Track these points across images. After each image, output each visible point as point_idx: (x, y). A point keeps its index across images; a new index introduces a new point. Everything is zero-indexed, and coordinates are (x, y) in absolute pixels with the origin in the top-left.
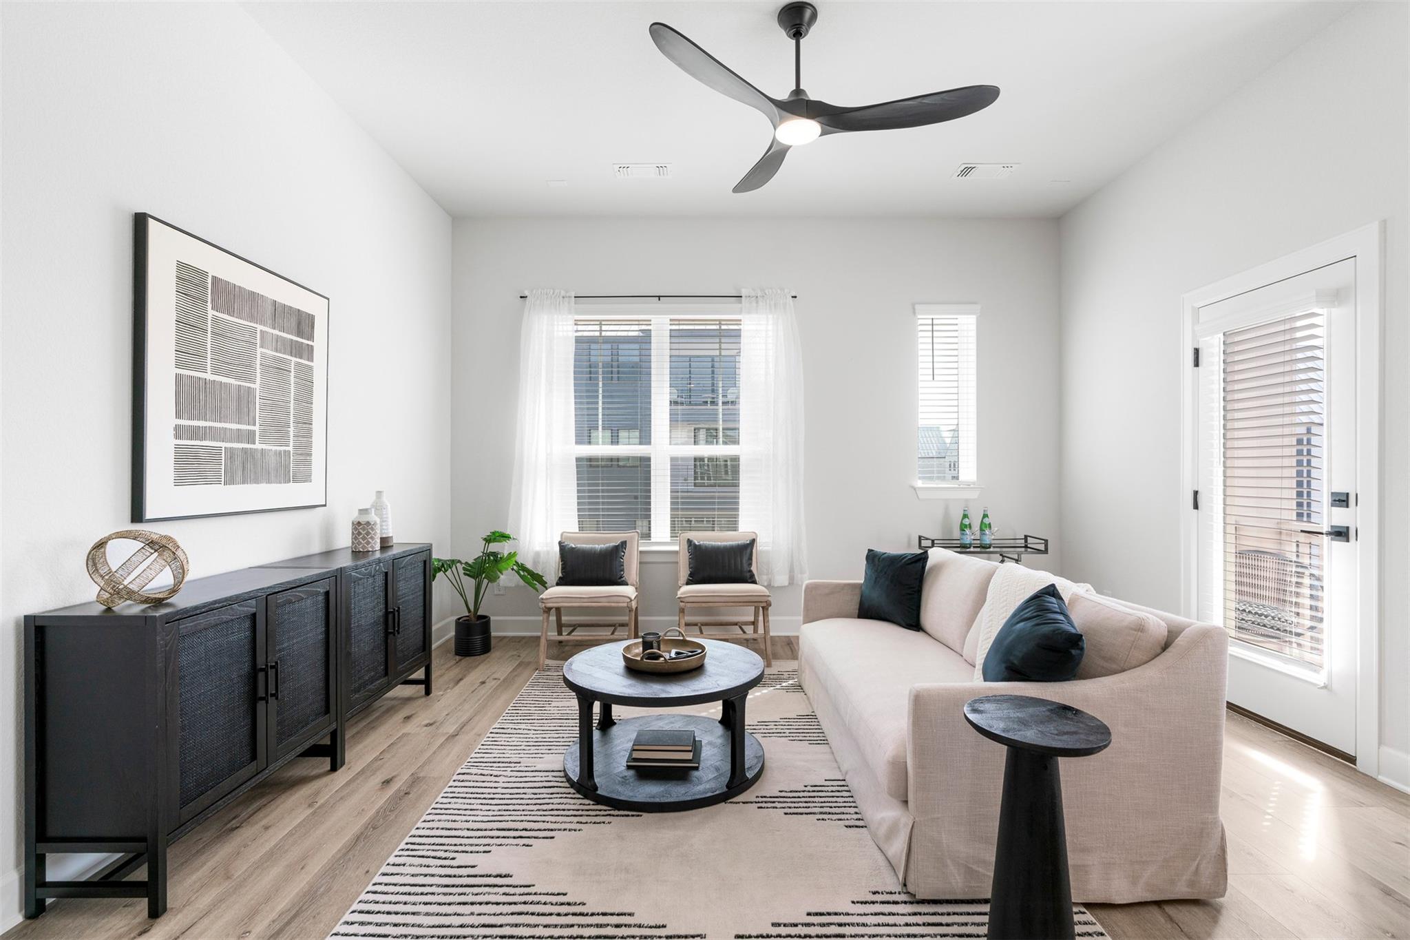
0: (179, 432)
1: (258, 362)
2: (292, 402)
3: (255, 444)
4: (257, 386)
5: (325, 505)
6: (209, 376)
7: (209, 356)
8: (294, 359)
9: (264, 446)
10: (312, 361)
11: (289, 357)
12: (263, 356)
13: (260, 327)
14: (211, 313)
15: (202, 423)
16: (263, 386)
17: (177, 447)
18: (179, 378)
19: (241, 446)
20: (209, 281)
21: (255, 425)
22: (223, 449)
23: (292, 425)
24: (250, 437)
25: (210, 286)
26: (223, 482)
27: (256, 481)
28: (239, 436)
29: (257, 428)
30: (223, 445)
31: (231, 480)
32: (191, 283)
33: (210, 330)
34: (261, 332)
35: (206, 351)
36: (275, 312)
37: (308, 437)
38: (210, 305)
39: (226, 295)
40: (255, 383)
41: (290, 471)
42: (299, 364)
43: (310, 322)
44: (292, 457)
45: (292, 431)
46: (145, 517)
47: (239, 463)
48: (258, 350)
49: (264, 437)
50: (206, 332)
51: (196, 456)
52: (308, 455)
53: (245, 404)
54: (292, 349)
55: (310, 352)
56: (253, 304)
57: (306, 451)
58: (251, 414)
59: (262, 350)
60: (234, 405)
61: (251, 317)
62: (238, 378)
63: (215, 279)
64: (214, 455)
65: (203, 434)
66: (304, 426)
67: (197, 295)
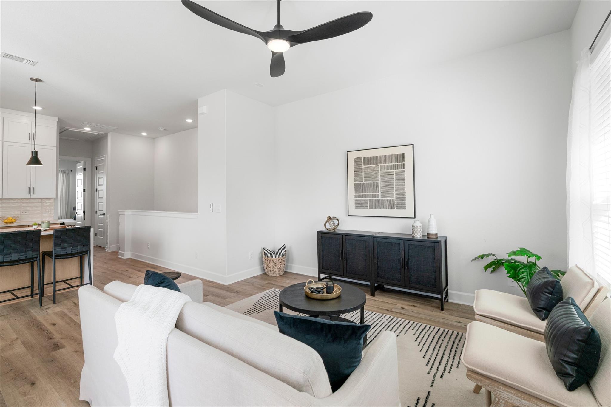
0: (356, 196)
1: (380, 175)
2: (395, 184)
3: (379, 198)
4: (380, 182)
5: (414, 218)
6: (363, 182)
7: (363, 177)
8: (395, 170)
9: (383, 198)
10: (404, 169)
11: (393, 170)
12: (381, 173)
13: (379, 165)
14: (363, 166)
15: (362, 194)
16: (382, 182)
17: (355, 200)
18: (355, 185)
19: (374, 199)
20: (363, 159)
21: (379, 192)
23: (395, 191)
24: (378, 196)
25: (363, 160)
26: (368, 208)
27: (380, 208)
28: (373, 196)
29: (380, 193)
30: (368, 199)
31: (371, 208)
32: (358, 161)
33: (363, 171)
34: (380, 166)
35: (362, 176)
36: (386, 159)
37: (403, 194)
38: (363, 165)
39: (368, 160)
40: (378, 181)
41: (394, 205)
42: (397, 171)
43: (403, 156)
44: (395, 201)
45: (395, 193)
46: (349, 215)
47: (374, 203)
48: (380, 171)
49: (383, 195)
50: (362, 171)
51: (360, 202)
52: (404, 200)
53: (375, 187)
54: (394, 167)
55: (403, 166)
56: (377, 159)
57: (403, 199)
58: (377, 190)
59: (381, 171)
60: (372, 188)
61: (377, 164)
62: (373, 181)
63: (364, 158)
64: (366, 201)
65: (362, 196)
66: (401, 191)
67: (359, 164)
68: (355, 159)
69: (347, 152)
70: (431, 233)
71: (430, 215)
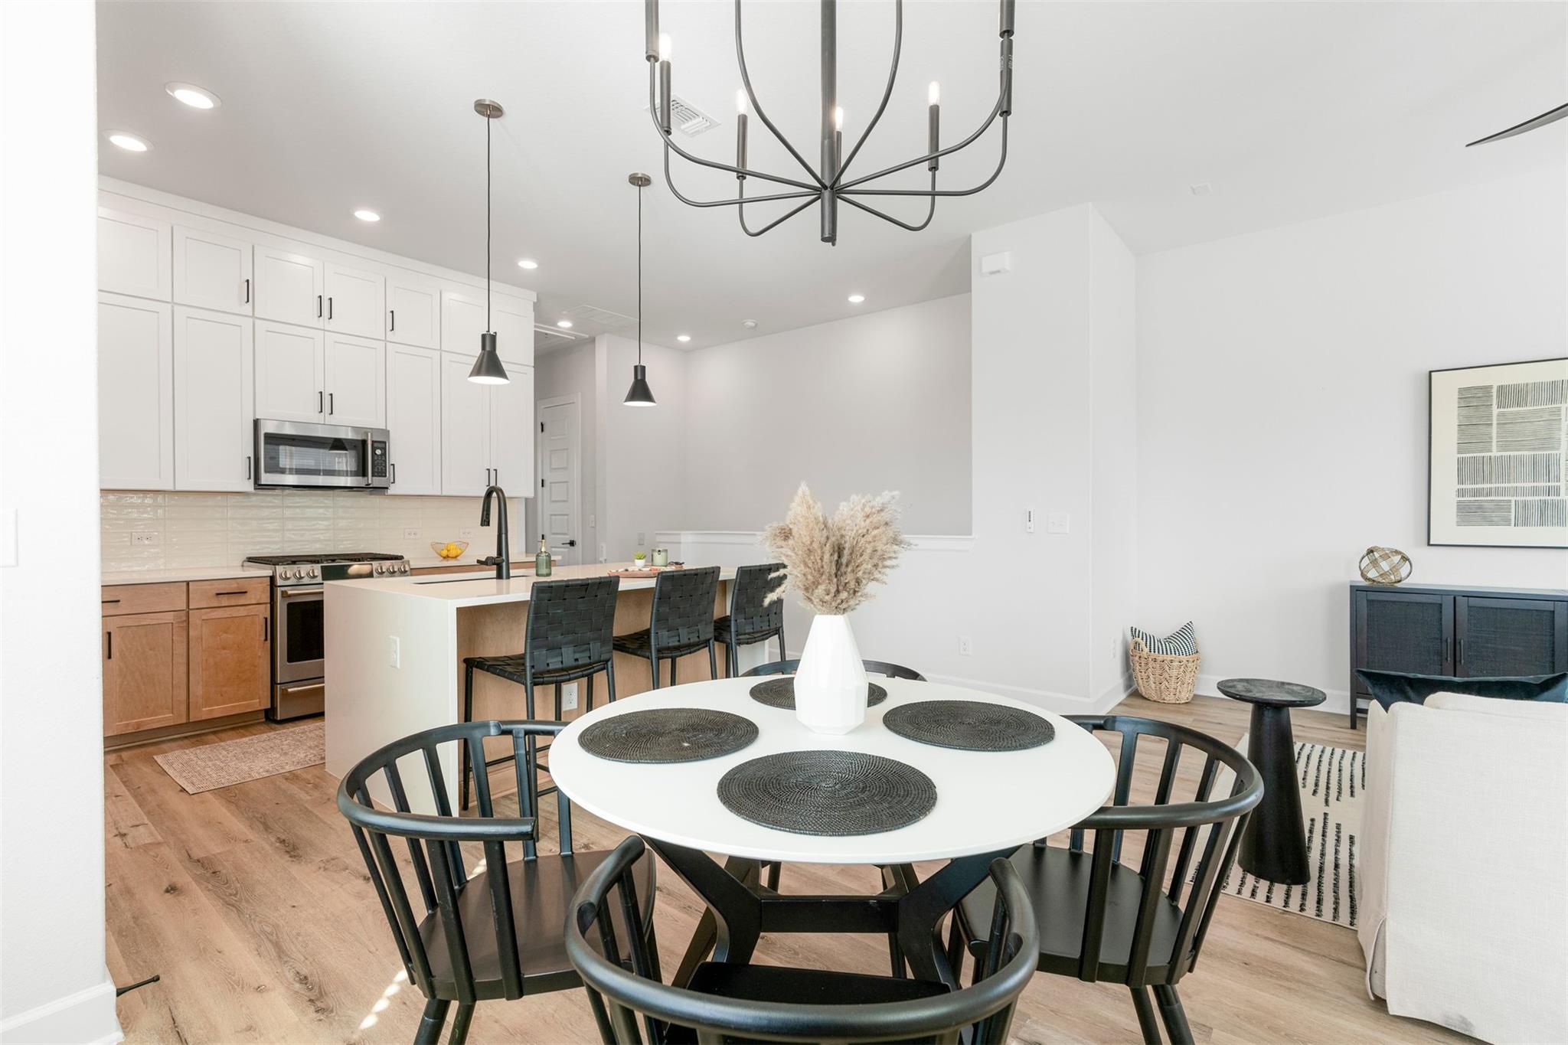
0: (1461, 493)
1: (1562, 432)
3: (1556, 496)
4: (1561, 453)
6: (1495, 454)
7: (1494, 440)
13: (1563, 406)
14: (1495, 411)
15: (1486, 485)
17: (1459, 502)
18: (1460, 461)
19: (1537, 498)
20: (1494, 390)
21: (1557, 482)
22: (1512, 502)
24: (1550, 491)
25: (1494, 394)
26: (1510, 523)
27: (1560, 524)
28: (1535, 491)
29: (1560, 484)
30: (1513, 499)
31: (1523, 523)
32: (1473, 399)
33: (1495, 422)
35: (1491, 438)
38: (1495, 406)
39: (1516, 394)
40: (1558, 449)
46: (1432, 543)
47: (1533, 509)
48: (1563, 424)
50: (1491, 425)
51: (1480, 507)
53: (1543, 467)
56: (1555, 390)
58: (1553, 474)
60: (1528, 469)
61: (1552, 401)
62: (1534, 449)
63: (1501, 388)
64: (1503, 505)
67: (1480, 404)
68: (1461, 390)
69: (1430, 372)
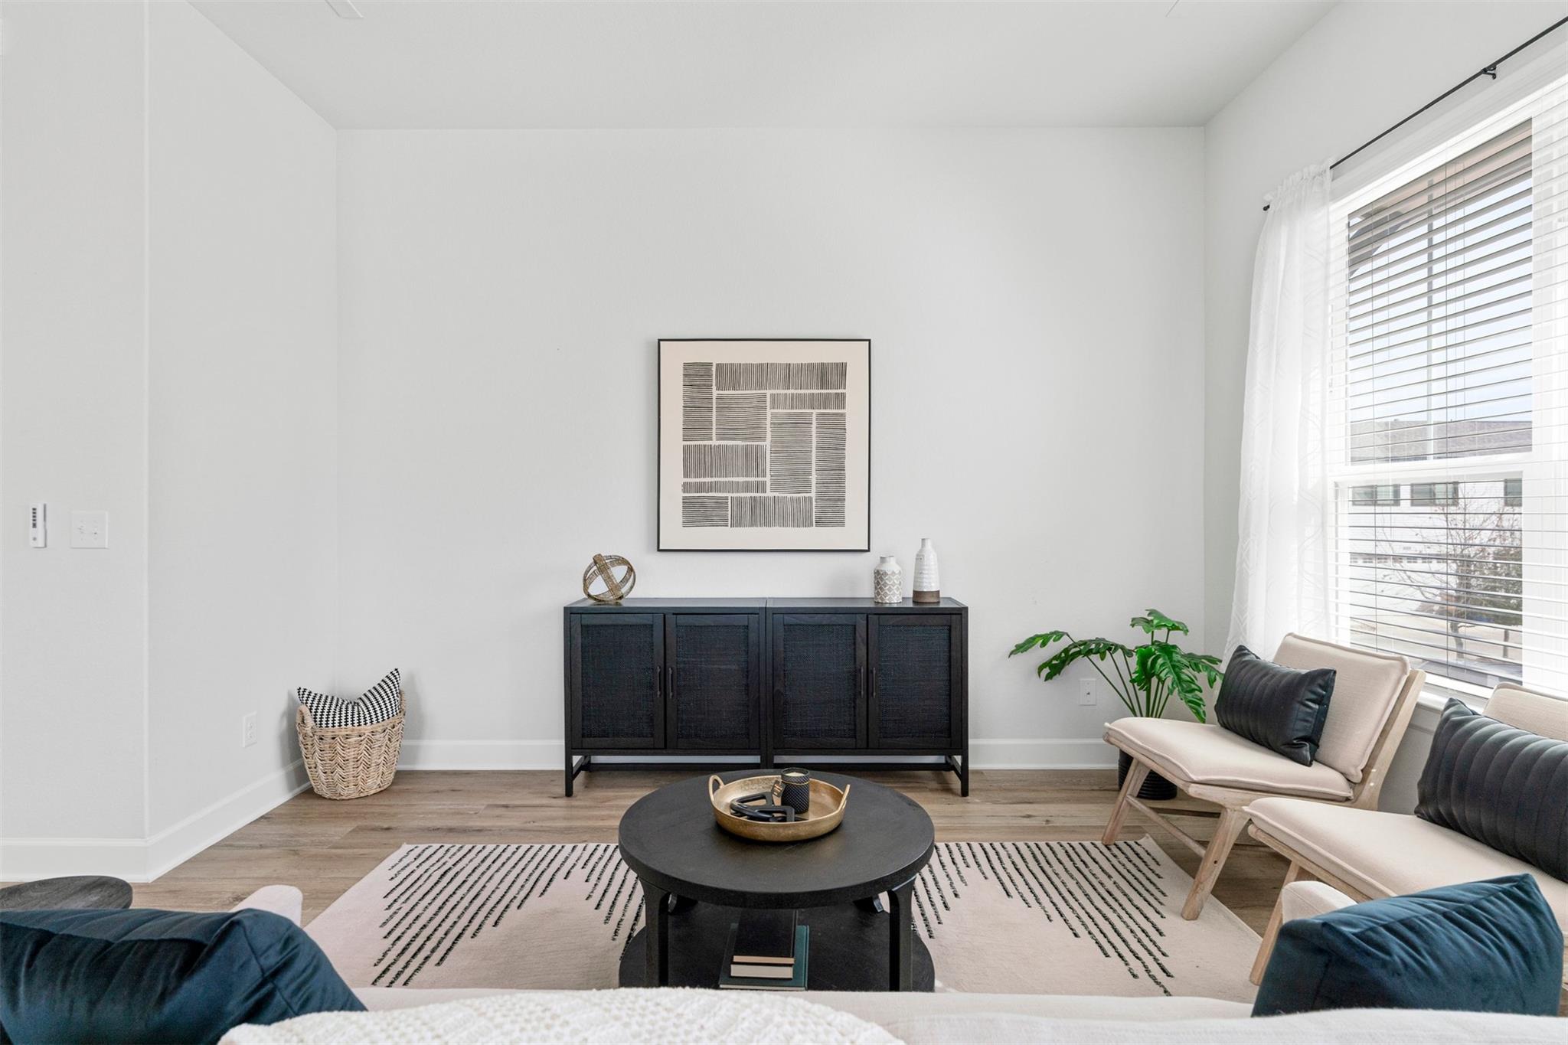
0: (686, 487)
1: (768, 422)
2: (814, 451)
3: (764, 492)
4: (767, 443)
5: (869, 550)
6: (714, 442)
7: (714, 426)
8: (815, 412)
9: (777, 494)
10: (844, 408)
11: (811, 411)
12: (774, 416)
13: (769, 392)
14: (715, 393)
15: (707, 480)
16: (774, 443)
17: (684, 498)
18: (686, 449)
19: (749, 495)
20: (714, 369)
21: (765, 476)
22: (730, 498)
23: (814, 472)
24: (760, 487)
25: (714, 373)
26: (729, 525)
27: (768, 524)
28: (747, 487)
29: (768, 479)
30: (730, 495)
31: (738, 522)
32: (696, 375)
33: (714, 406)
34: (771, 395)
35: (711, 423)
36: (790, 374)
37: (837, 482)
38: (714, 387)
39: (731, 375)
40: (764, 440)
41: (811, 515)
42: (823, 414)
43: (841, 369)
44: (814, 503)
45: (814, 478)
46: (661, 548)
47: (747, 509)
48: (769, 412)
49: (776, 486)
50: (711, 408)
51: (703, 505)
52: (839, 500)
53: (753, 460)
54: (812, 402)
55: (841, 400)
56: (762, 374)
57: (836, 496)
58: (760, 468)
59: (773, 410)
60: (741, 461)
61: (760, 386)
62: (746, 439)
63: (719, 366)
64: (721, 504)
65: (711, 487)
66: (832, 472)
67: (702, 383)
68: (687, 366)
69: (660, 340)
70: (925, 590)
71: (923, 540)
